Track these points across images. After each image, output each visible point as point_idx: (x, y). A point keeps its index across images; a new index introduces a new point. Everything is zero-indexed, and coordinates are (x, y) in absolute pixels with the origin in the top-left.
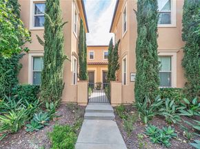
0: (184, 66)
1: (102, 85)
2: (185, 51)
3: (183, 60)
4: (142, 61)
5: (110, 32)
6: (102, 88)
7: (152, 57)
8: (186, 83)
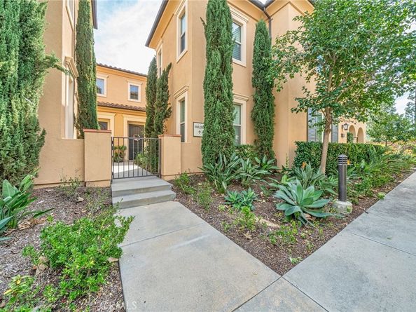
0: (254, 120)
1: (127, 152)
2: (255, 100)
3: (252, 111)
4: (215, 103)
5: (148, 45)
6: (126, 158)
7: (228, 99)
8: (255, 140)
